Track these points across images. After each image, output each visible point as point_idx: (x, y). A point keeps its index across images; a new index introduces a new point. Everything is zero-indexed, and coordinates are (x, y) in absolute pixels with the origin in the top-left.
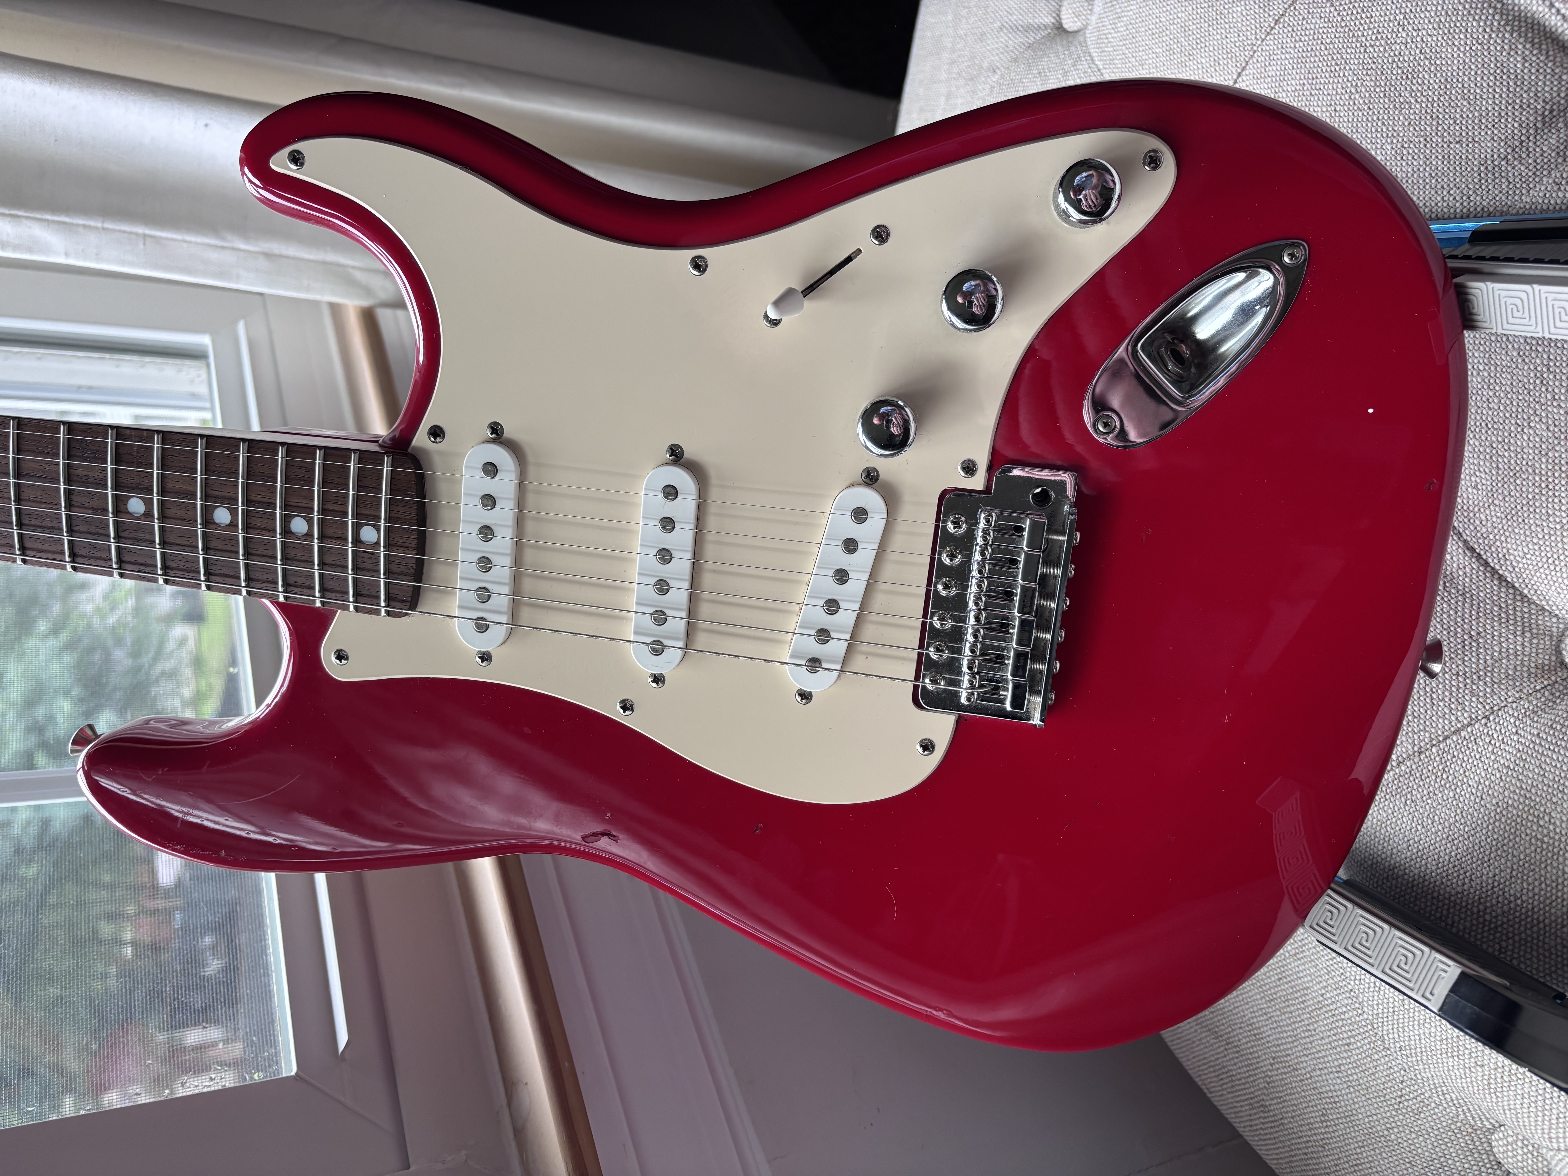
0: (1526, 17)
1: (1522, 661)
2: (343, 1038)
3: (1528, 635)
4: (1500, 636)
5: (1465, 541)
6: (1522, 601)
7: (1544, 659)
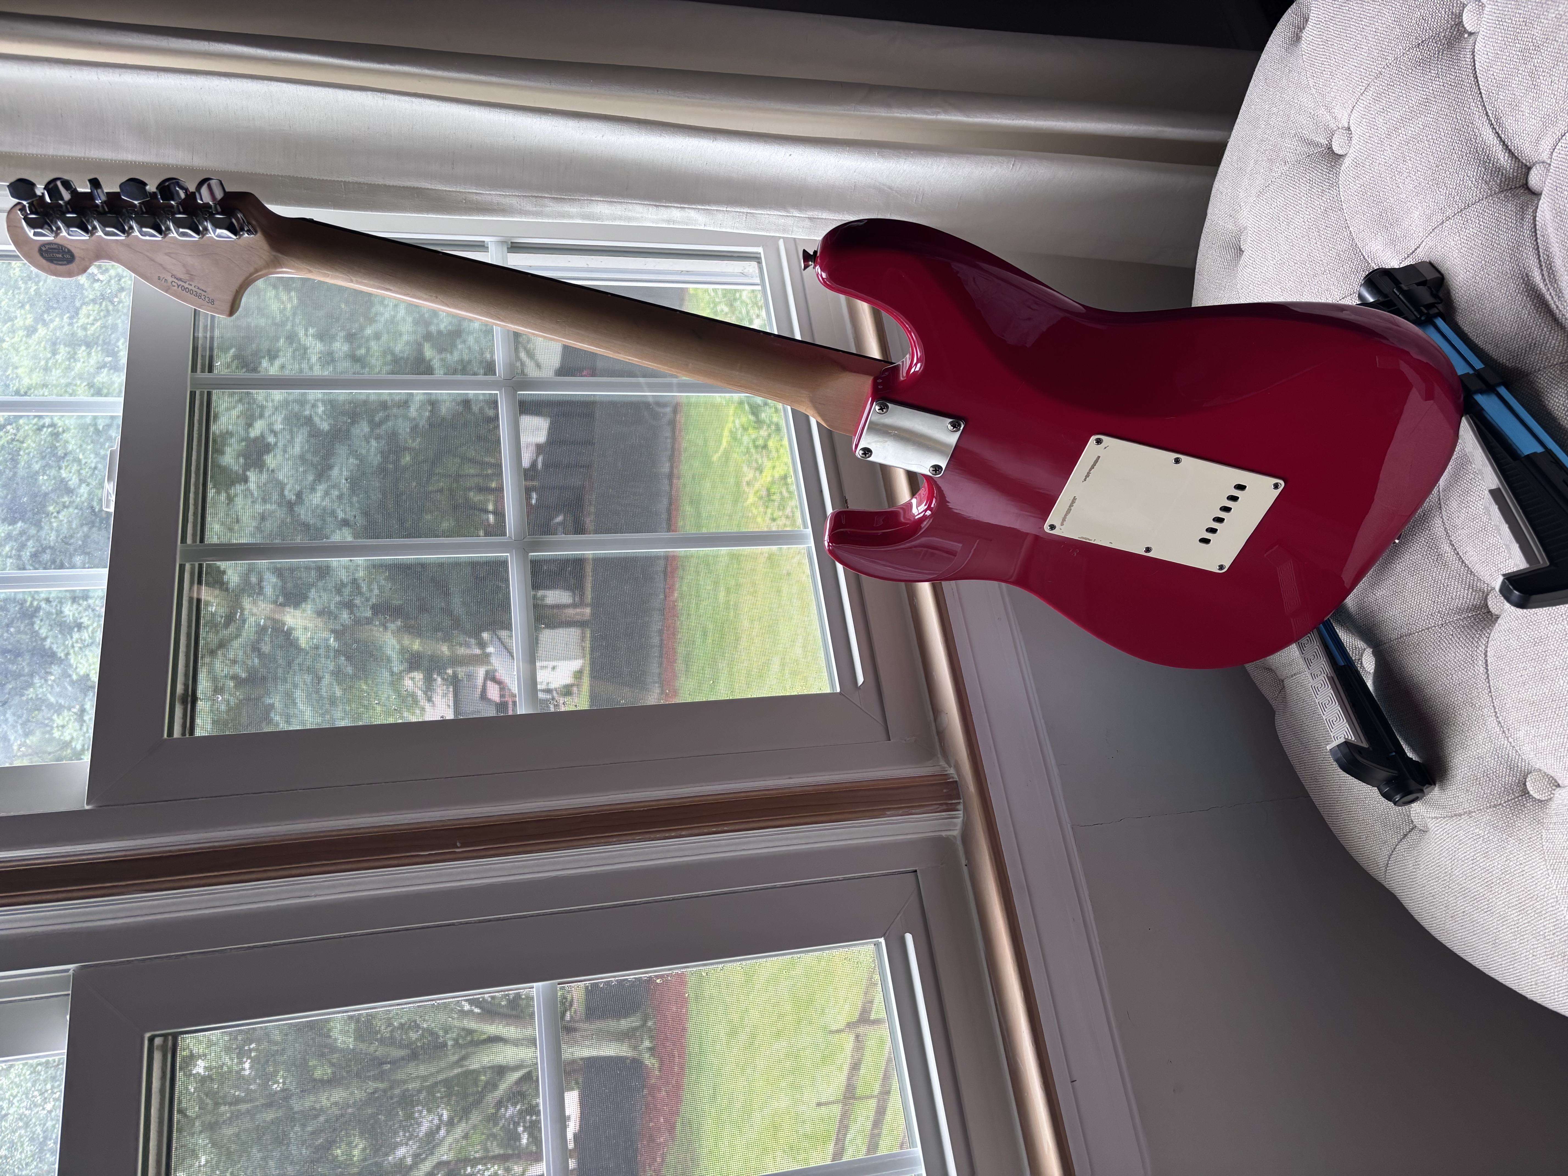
0: (1537, 290)
1: (1466, 602)
2: (860, 679)
3: (1471, 590)
4: (1457, 588)
5: (1451, 541)
6: (1471, 574)
7: (1477, 602)
